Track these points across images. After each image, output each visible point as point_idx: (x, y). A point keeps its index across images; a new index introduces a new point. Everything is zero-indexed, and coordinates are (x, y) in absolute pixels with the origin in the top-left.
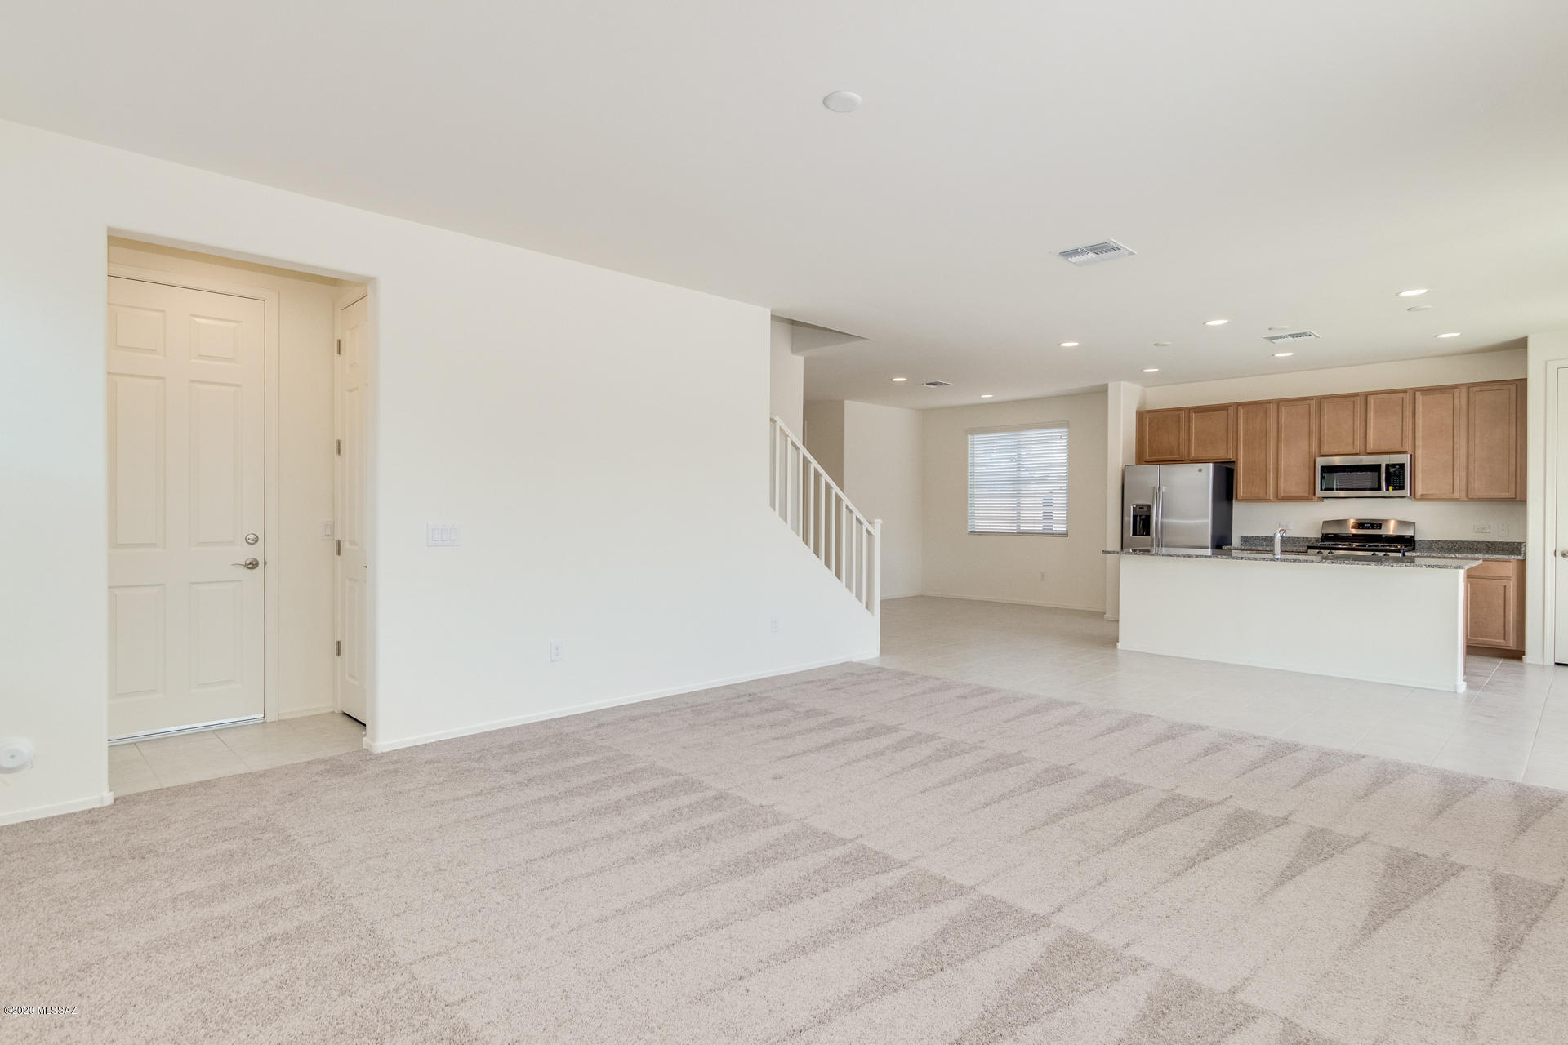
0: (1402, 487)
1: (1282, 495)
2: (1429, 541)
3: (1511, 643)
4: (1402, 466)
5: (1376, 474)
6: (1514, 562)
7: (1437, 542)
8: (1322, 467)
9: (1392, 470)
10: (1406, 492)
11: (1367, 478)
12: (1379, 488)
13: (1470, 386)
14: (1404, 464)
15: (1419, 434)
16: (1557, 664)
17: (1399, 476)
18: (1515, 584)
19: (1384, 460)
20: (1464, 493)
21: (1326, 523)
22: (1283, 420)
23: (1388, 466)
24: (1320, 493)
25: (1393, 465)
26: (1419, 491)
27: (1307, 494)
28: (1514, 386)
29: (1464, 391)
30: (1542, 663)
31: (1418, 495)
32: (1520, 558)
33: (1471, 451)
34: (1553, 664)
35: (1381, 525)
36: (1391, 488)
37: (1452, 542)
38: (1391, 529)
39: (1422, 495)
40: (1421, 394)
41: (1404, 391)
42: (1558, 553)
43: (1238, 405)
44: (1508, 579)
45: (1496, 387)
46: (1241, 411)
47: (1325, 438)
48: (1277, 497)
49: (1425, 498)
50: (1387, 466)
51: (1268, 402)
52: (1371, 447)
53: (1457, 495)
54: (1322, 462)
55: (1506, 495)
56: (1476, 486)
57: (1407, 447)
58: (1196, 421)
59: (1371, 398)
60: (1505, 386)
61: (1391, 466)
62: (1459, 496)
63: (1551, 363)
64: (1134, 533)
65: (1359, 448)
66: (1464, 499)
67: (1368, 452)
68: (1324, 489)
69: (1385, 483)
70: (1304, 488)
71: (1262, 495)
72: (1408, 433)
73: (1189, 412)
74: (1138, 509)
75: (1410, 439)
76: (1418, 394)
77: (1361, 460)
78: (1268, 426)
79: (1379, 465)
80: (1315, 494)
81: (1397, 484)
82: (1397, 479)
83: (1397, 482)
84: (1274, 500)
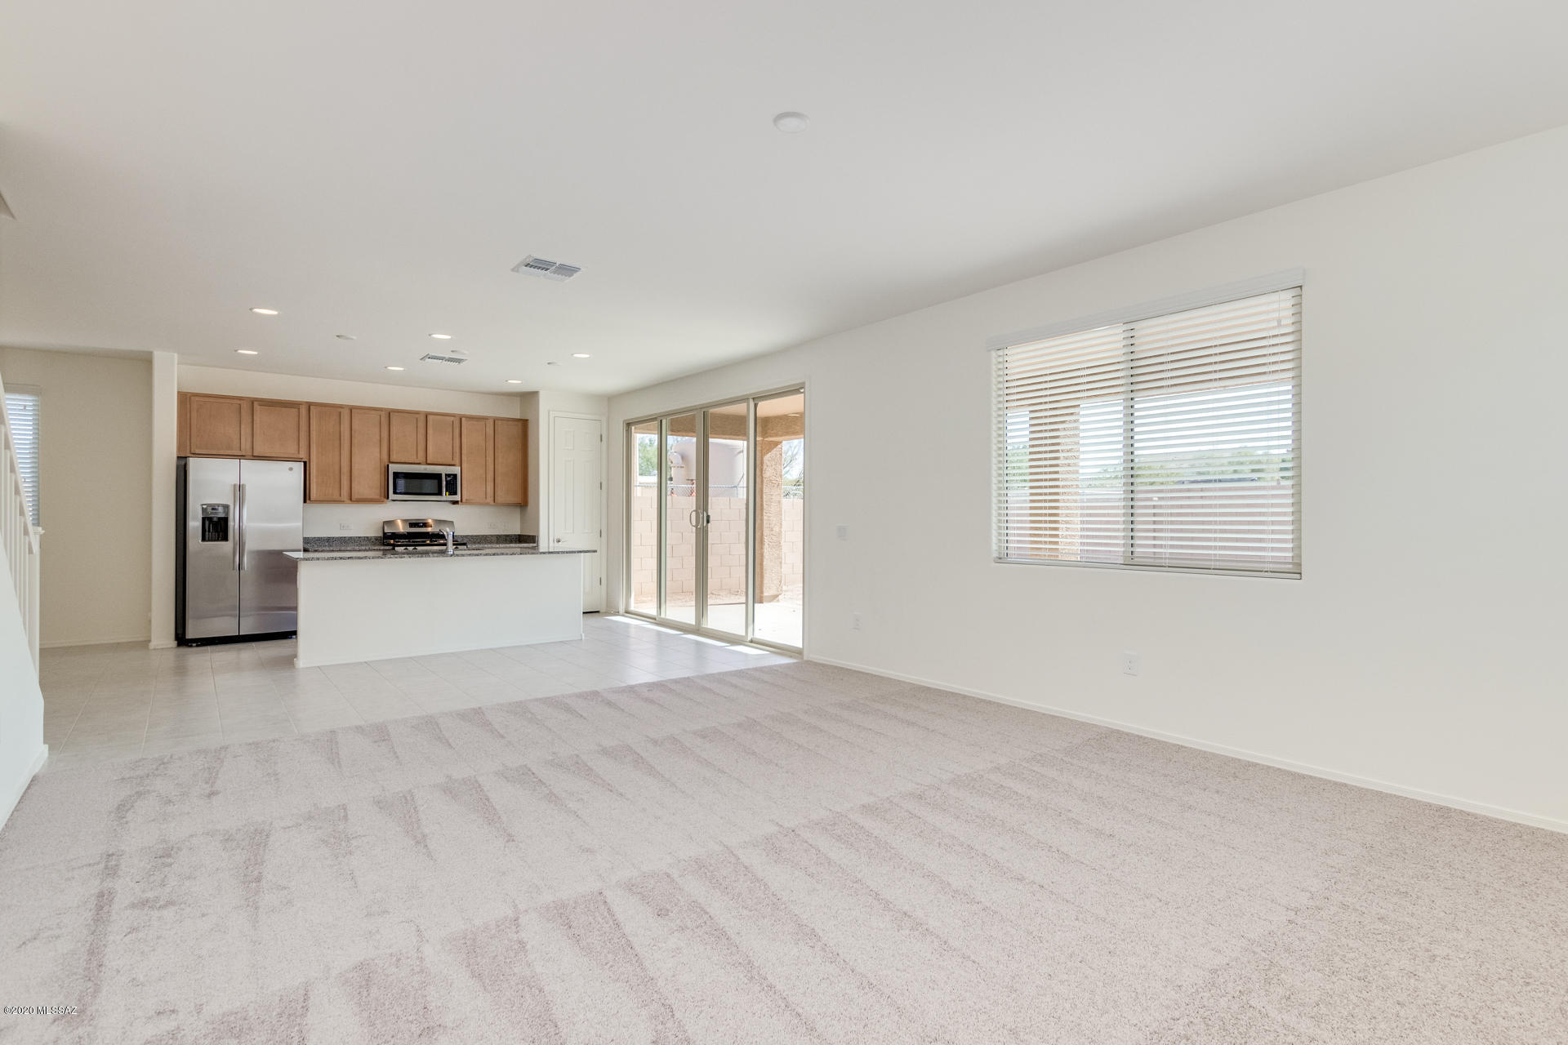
0: (455, 493)
1: (356, 497)
4: (455, 476)
5: (439, 481)
8: (394, 473)
9: (448, 478)
10: (459, 497)
11: (430, 485)
12: (440, 493)
13: (496, 419)
14: (457, 475)
15: (464, 452)
17: (453, 484)
19: (443, 470)
21: (387, 523)
22: (356, 426)
24: (392, 496)
25: (449, 475)
26: (466, 498)
27: (378, 497)
31: (465, 501)
33: (496, 468)
36: (448, 494)
37: (476, 536)
39: (467, 500)
40: (466, 420)
41: (454, 416)
42: (555, 541)
45: (511, 423)
46: (314, 412)
47: (394, 447)
48: (351, 499)
49: (468, 502)
50: (446, 475)
52: (430, 459)
54: (393, 468)
55: (517, 500)
56: (499, 493)
57: (457, 461)
58: (260, 415)
59: (430, 418)
60: (516, 423)
61: (447, 475)
62: (490, 500)
63: (551, 412)
64: (204, 539)
65: (421, 458)
66: (492, 503)
67: (428, 462)
68: (395, 493)
69: (444, 490)
70: (378, 491)
71: (336, 496)
72: (457, 450)
73: (253, 403)
74: (209, 510)
75: (458, 454)
76: (463, 419)
77: (426, 469)
78: (342, 429)
79: (441, 474)
80: (388, 498)
81: (451, 491)
82: (451, 487)
83: (451, 489)
84: (348, 501)
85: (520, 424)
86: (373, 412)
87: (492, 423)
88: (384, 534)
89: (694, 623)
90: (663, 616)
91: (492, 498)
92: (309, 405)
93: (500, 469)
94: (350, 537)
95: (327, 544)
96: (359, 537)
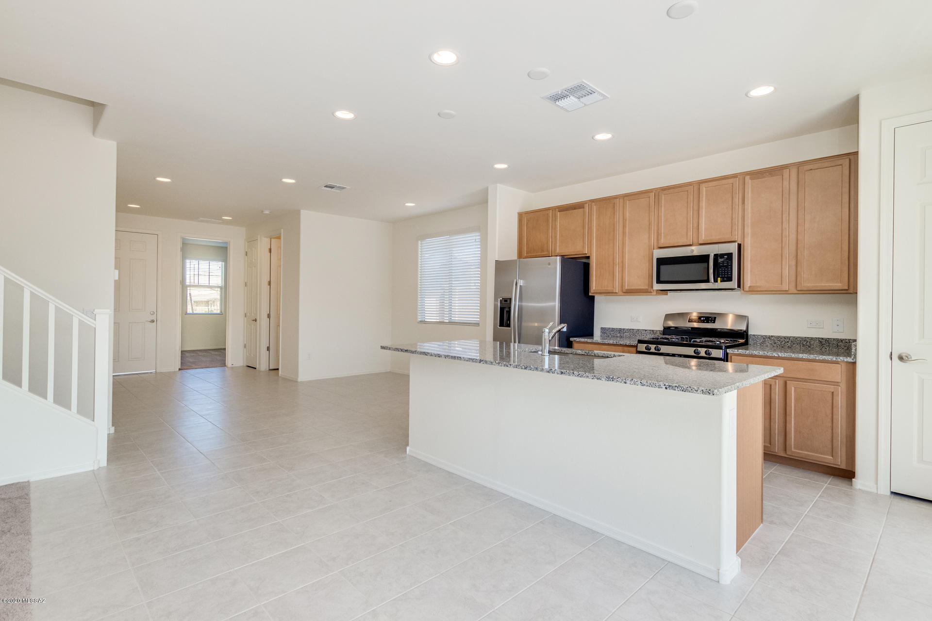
0: (730, 279)
1: (627, 288)
2: (762, 336)
3: (840, 462)
4: (730, 255)
5: (706, 264)
6: (844, 365)
7: (770, 337)
8: (657, 259)
9: (720, 260)
10: (734, 284)
11: (695, 269)
12: (707, 281)
13: (800, 165)
14: (732, 254)
15: (748, 222)
16: (892, 493)
17: (727, 267)
18: (844, 390)
19: (712, 251)
20: (793, 285)
21: (668, 317)
22: (628, 215)
23: (716, 256)
24: (657, 287)
25: (722, 256)
26: (748, 281)
27: (647, 287)
28: (848, 160)
29: (794, 171)
30: (875, 491)
31: (747, 288)
32: (849, 360)
33: (799, 237)
34: (889, 493)
35: (715, 318)
36: (719, 279)
37: (785, 338)
38: (729, 324)
39: (750, 287)
40: (751, 179)
41: (734, 176)
42: (895, 357)
43: (592, 201)
44: (836, 384)
45: (826, 164)
46: (595, 208)
47: (663, 230)
48: (623, 291)
49: (753, 291)
51: (616, 197)
52: (703, 238)
53: (785, 287)
54: (658, 254)
55: (838, 285)
56: (804, 274)
58: (560, 220)
59: (704, 187)
61: (720, 256)
62: (788, 287)
63: (886, 122)
64: (501, 325)
65: (692, 239)
66: (794, 291)
67: (700, 242)
68: (659, 281)
69: (712, 276)
70: (647, 281)
72: (739, 221)
73: (555, 211)
74: (503, 301)
75: (740, 227)
76: (748, 178)
77: (692, 251)
79: (707, 256)
81: (725, 275)
82: (725, 270)
83: (725, 273)
84: (621, 293)
85: (846, 161)
88: (666, 329)
94: (638, 330)
95: (619, 335)
96: (646, 330)
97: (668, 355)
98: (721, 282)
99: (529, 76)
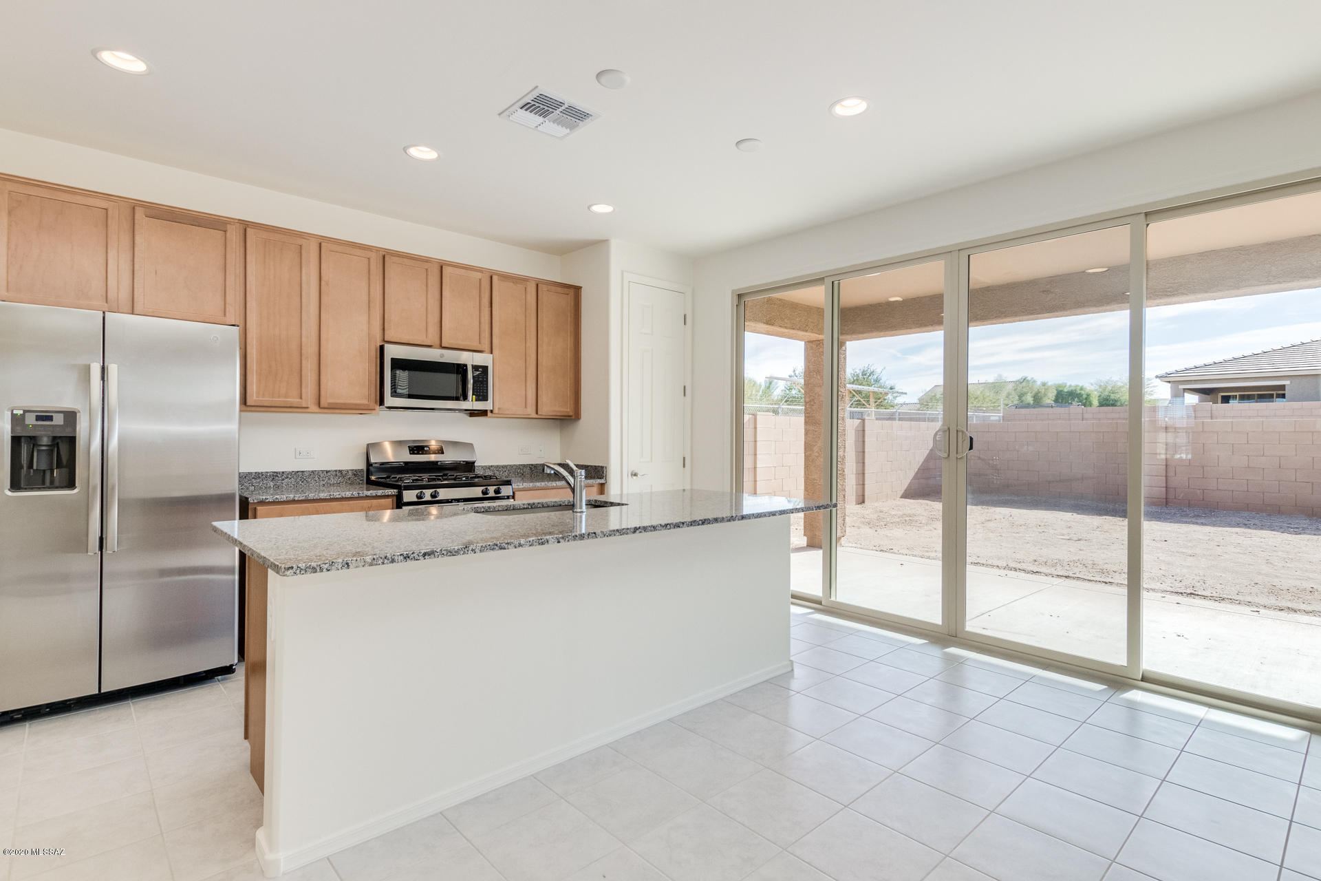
0: (485, 398)
1: (327, 402)
4: (485, 369)
5: (462, 376)
8: (393, 360)
9: (478, 374)
12: (461, 397)
13: (540, 282)
14: (487, 367)
15: (496, 330)
17: (482, 383)
19: (467, 359)
22: (328, 274)
24: (390, 401)
25: (477, 368)
31: (496, 410)
32: (599, 482)
36: (474, 397)
39: (499, 409)
42: (629, 474)
45: (558, 290)
46: (253, 240)
47: (392, 316)
48: (317, 405)
50: (472, 366)
52: (449, 340)
53: (529, 410)
54: (392, 352)
56: (544, 399)
57: (486, 347)
58: (150, 236)
59: (447, 270)
60: (566, 290)
61: (475, 368)
62: (531, 411)
63: (625, 274)
64: (15, 485)
65: (432, 338)
66: (534, 415)
67: (443, 345)
68: (395, 394)
69: (470, 393)
70: (365, 391)
71: (294, 400)
72: (486, 327)
73: (134, 208)
74: (30, 420)
75: (486, 334)
76: (495, 278)
77: (442, 356)
78: (304, 278)
79: (466, 366)
80: (382, 402)
81: (480, 392)
82: (480, 387)
83: (480, 389)
84: (314, 408)
85: (572, 292)
86: (358, 252)
87: (534, 286)
88: (369, 464)
89: (941, 623)
90: (833, 598)
91: (534, 408)
92: (245, 226)
93: (544, 361)
94: (313, 472)
95: (272, 484)
96: (327, 472)
97: (448, 501)
98: (476, 400)
99: (597, 75)
